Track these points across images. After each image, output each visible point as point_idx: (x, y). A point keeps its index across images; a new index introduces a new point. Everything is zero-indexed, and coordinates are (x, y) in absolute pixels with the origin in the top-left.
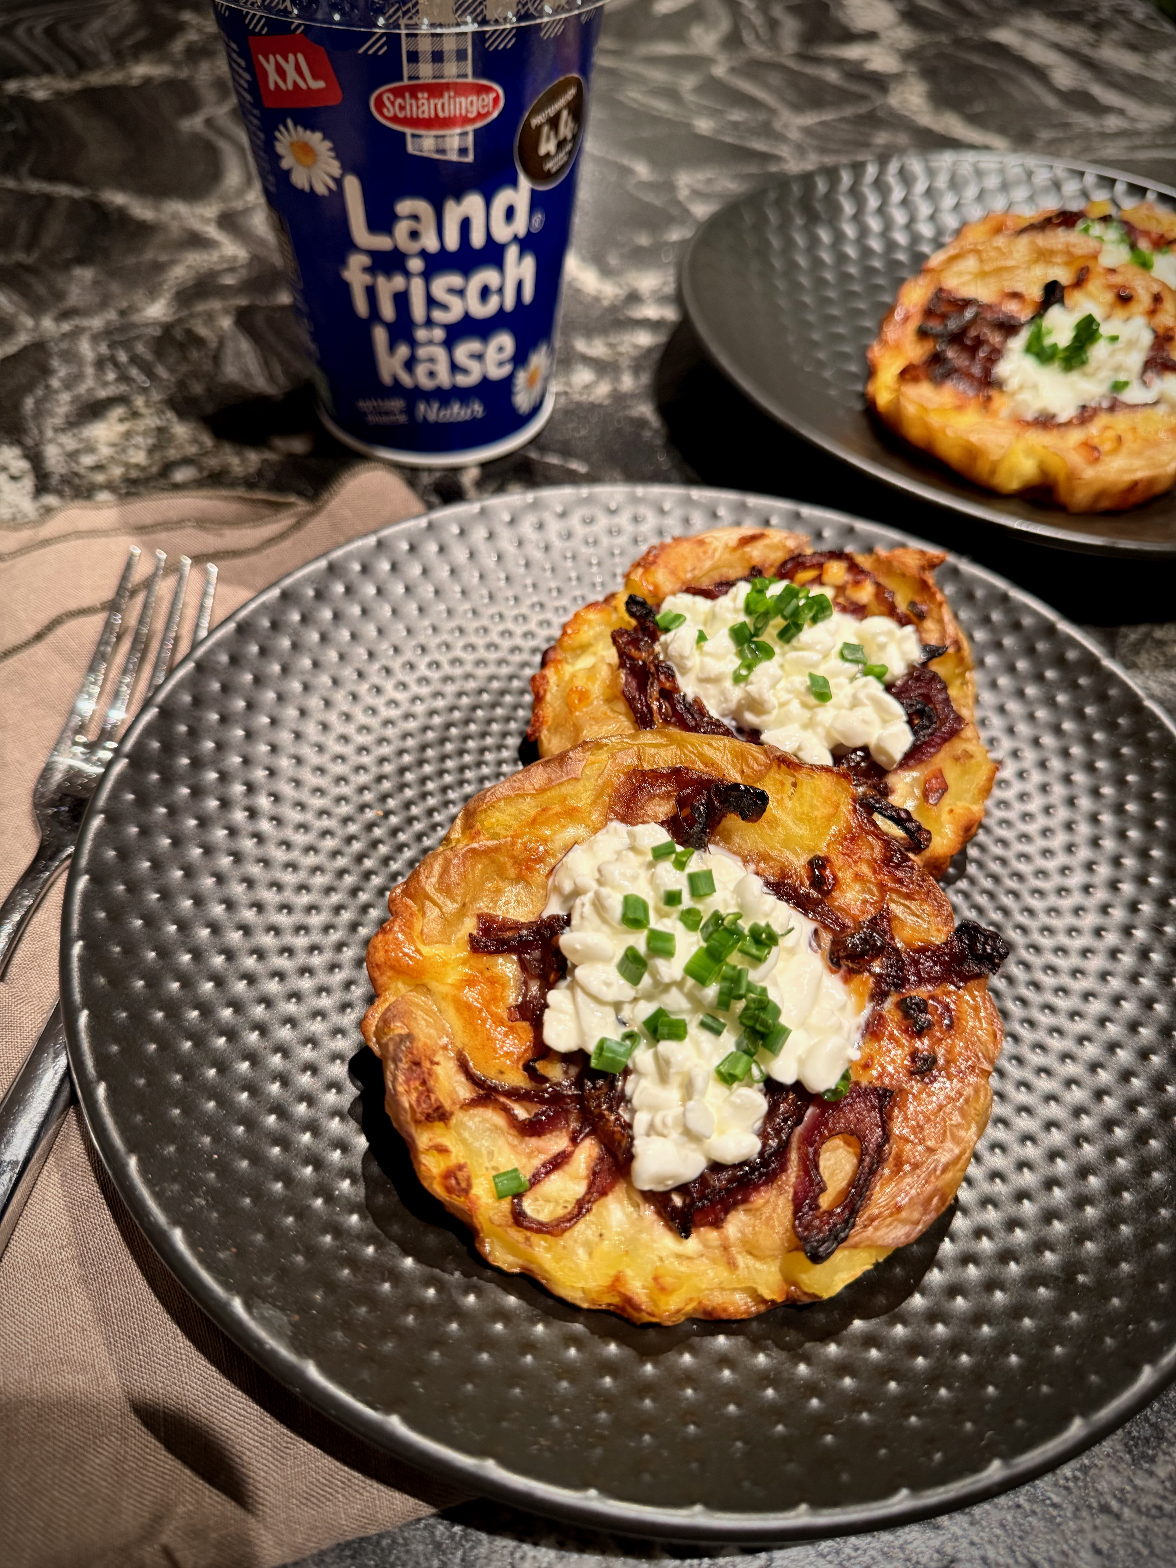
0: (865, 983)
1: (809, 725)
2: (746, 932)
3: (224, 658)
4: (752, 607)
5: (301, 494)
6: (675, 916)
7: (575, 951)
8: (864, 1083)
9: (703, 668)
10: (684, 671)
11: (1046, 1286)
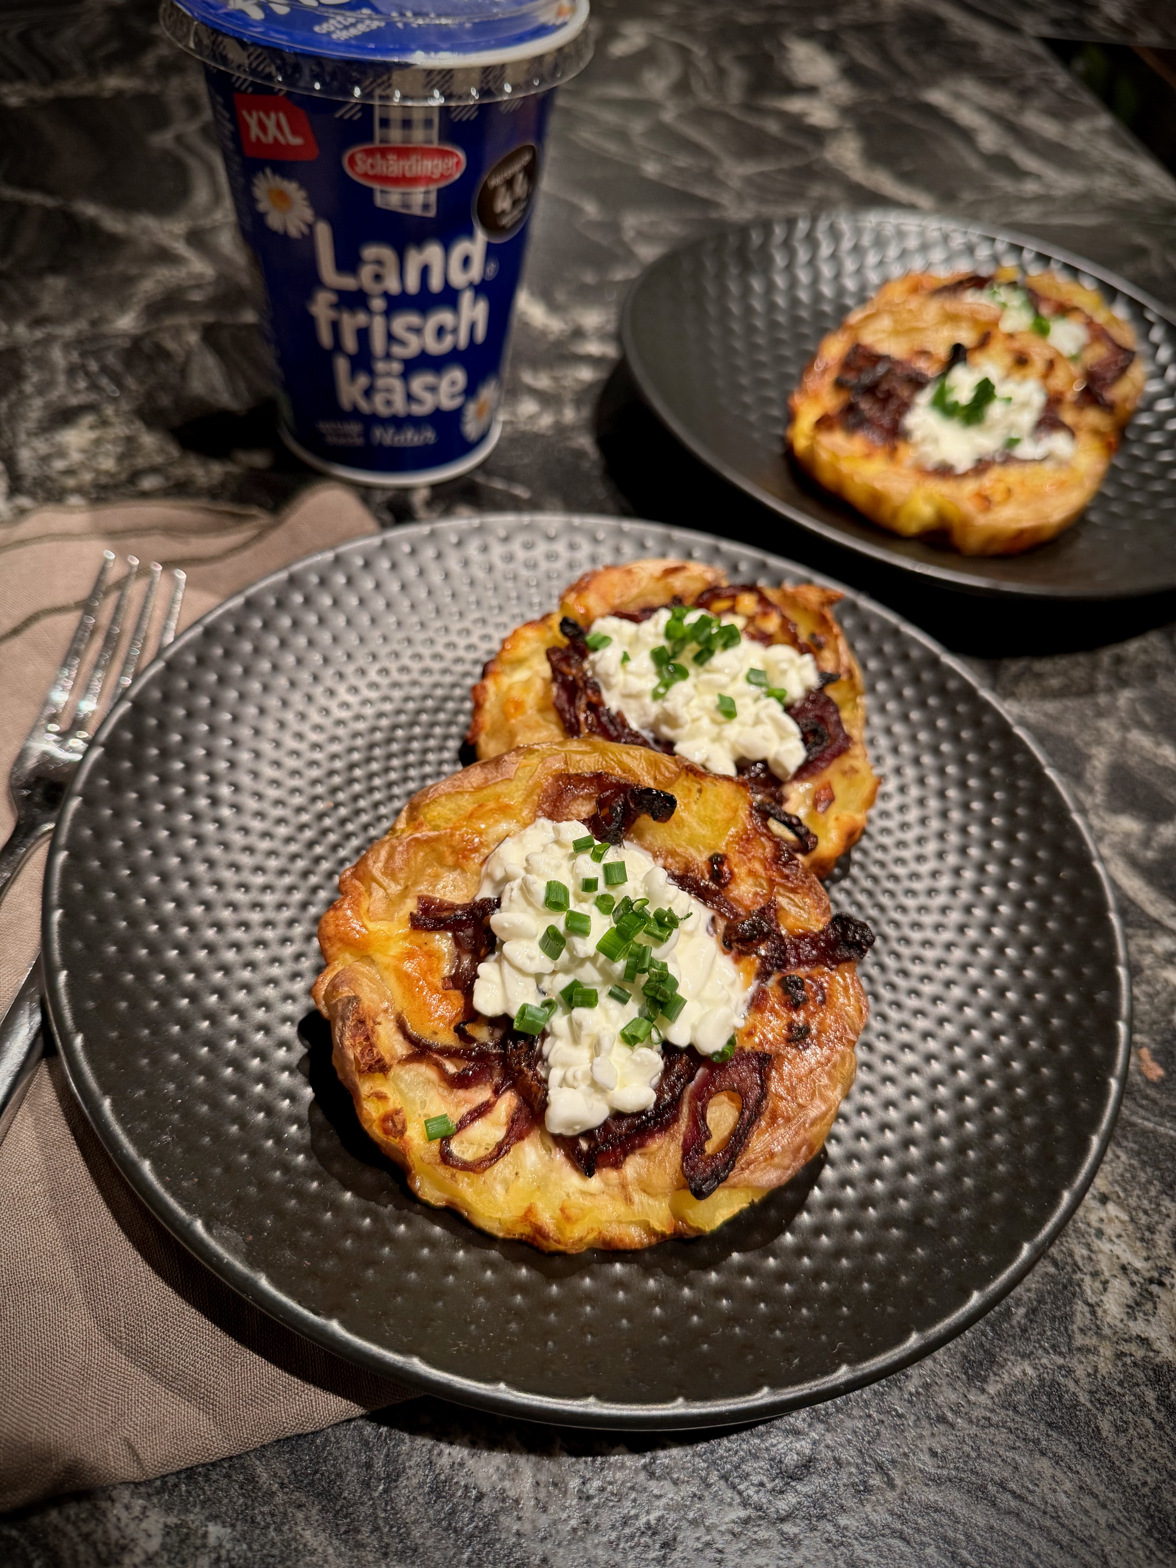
0: (752, 963)
1: (717, 739)
2: (652, 916)
3: (191, 659)
4: (671, 633)
5: (261, 505)
6: (592, 900)
7: (503, 929)
8: (748, 1048)
9: (625, 685)
10: (609, 687)
11: (898, 1228)
